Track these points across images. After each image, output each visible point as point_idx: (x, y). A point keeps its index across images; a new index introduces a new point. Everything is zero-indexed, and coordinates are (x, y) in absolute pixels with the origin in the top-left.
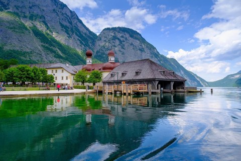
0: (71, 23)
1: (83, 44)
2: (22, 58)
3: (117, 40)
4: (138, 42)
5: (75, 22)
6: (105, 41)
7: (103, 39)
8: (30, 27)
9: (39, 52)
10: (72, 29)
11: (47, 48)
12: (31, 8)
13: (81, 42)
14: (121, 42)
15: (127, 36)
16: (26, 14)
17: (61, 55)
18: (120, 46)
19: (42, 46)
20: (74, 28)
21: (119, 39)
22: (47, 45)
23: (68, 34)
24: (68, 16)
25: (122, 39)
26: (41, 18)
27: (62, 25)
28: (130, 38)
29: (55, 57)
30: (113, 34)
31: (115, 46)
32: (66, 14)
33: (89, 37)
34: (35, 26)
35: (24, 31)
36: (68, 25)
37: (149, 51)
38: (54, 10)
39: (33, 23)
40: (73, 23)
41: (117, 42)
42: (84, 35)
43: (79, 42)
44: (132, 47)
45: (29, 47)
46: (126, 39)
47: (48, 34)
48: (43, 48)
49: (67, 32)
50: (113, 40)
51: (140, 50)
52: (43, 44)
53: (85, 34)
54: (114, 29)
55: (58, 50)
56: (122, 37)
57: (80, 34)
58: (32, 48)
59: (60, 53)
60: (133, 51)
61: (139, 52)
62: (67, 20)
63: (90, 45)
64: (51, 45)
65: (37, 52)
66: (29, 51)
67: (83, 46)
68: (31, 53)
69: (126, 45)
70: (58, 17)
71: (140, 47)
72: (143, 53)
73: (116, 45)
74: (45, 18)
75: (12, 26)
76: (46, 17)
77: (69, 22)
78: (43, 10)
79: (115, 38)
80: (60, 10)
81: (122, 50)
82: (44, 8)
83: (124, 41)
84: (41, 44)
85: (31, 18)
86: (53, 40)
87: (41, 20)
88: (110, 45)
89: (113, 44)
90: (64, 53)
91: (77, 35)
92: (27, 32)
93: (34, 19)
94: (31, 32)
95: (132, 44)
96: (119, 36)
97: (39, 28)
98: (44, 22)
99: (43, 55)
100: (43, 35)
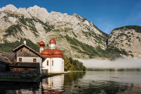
0: (89, 30)
1: (97, 42)
3: (124, 36)
5: (92, 28)
7: (113, 36)
8: (64, 36)
11: (73, 47)
12: (65, 25)
14: (128, 37)
15: (133, 31)
16: (63, 30)
17: (82, 50)
18: (127, 40)
19: (71, 46)
20: (91, 32)
21: (125, 35)
24: (87, 25)
25: (128, 35)
26: (71, 30)
27: (83, 32)
28: (136, 33)
29: (78, 52)
30: (120, 32)
32: (86, 25)
33: (102, 37)
34: (67, 35)
38: (78, 24)
39: (66, 33)
40: (91, 29)
42: (98, 36)
43: (94, 41)
45: (63, 48)
46: (132, 34)
47: (75, 39)
49: (86, 36)
50: (120, 36)
54: (121, 28)
55: (80, 48)
56: (129, 33)
57: (95, 35)
58: (65, 48)
60: (139, 42)
62: (86, 29)
63: (103, 42)
64: (76, 45)
65: (68, 50)
66: (63, 50)
67: (98, 44)
68: (65, 51)
69: (132, 39)
70: (81, 28)
73: (123, 40)
74: (73, 29)
75: (55, 37)
76: (74, 29)
77: (88, 29)
78: (72, 25)
79: (122, 35)
80: (82, 23)
81: (129, 43)
83: (130, 36)
84: (70, 45)
85: (65, 31)
86: (78, 42)
87: (71, 31)
88: (118, 40)
89: (121, 39)
90: (84, 49)
91: (93, 36)
92: (63, 39)
93: (67, 31)
94: (65, 39)
95: (138, 38)
96: (126, 32)
97: (70, 36)
98: (73, 32)
99: (71, 51)
100: (72, 40)
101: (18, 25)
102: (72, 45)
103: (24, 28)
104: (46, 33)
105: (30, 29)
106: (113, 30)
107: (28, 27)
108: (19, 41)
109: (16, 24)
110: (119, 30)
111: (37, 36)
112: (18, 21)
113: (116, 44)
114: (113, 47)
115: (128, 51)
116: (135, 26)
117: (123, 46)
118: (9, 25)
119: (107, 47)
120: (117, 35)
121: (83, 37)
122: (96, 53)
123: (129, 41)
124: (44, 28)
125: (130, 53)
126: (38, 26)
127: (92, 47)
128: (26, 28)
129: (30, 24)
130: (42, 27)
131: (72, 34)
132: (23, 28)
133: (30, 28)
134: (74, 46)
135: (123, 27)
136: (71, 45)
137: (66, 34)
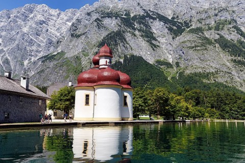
2: (204, 81)
8: (215, 40)
9: (227, 70)
12: (216, 15)
16: (210, 26)
19: (232, 60)
22: (239, 58)
26: (230, 24)
34: (221, 37)
35: (208, 46)
39: (219, 32)
45: (213, 66)
47: (242, 43)
48: (233, 64)
58: (218, 66)
65: (225, 70)
66: (214, 71)
68: (217, 72)
74: (236, 22)
75: (193, 45)
76: (238, 19)
78: (233, 12)
82: (235, 9)
84: (230, 58)
85: (217, 28)
87: (231, 26)
92: (211, 47)
93: (220, 28)
94: (217, 45)
97: (228, 37)
98: (235, 27)
99: (234, 73)
100: (234, 45)
101: (120, 31)
102: (235, 58)
103: (130, 35)
104: (173, 38)
105: (142, 36)
107: (137, 33)
108: (122, 60)
109: (116, 29)
111: (155, 47)
112: (120, 24)
118: (104, 34)
124: (169, 30)
126: (157, 27)
128: (135, 35)
129: (142, 26)
130: (165, 27)
131: (235, 33)
132: (128, 36)
133: (140, 34)
136: (233, 58)
137: (218, 34)
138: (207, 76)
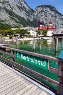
0: (21, 4)
2: (2, 23)
4: (54, 12)
5: (23, 4)
6: (37, 13)
7: (37, 12)
8: (3, 8)
10: (22, 8)
11: (11, 18)
13: (26, 14)
14: (45, 13)
15: (49, 9)
16: (0, 1)
17: (18, 21)
18: (45, 16)
20: (23, 7)
21: (44, 12)
23: (20, 10)
24: (20, 1)
25: (46, 12)
26: (7, 3)
27: (17, 6)
28: (50, 11)
29: (15, 22)
30: (41, 9)
31: (42, 15)
33: (30, 11)
34: (5, 7)
35: (1, 10)
36: (20, 5)
37: (59, 17)
39: (4, 5)
40: (22, 4)
41: (43, 13)
43: (25, 14)
44: (51, 16)
46: (48, 11)
47: (11, 11)
48: (10, 18)
49: (20, 9)
50: (41, 12)
51: (55, 17)
52: (10, 16)
53: (28, 10)
54: (42, 6)
56: (46, 10)
57: (26, 10)
58: (5, 18)
59: (17, 20)
60: (51, 17)
61: (54, 18)
63: (31, 15)
64: (13, 16)
65: (8, 20)
67: (27, 16)
68: (5, 20)
69: (48, 15)
70: (15, 2)
71: (55, 15)
72: (56, 18)
74: (9, 2)
76: (10, 2)
77: (20, 4)
79: (42, 11)
81: (46, 17)
83: (47, 13)
84: (9, 16)
85: (3, 3)
86: (14, 13)
87: (8, 4)
88: (40, 15)
89: (41, 14)
90: (19, 20)
91: (24, 10)
92: (2, 10)
94: (4, 10)
95: (51, 14)
96: (44, 10)
97: (7, 8)
98: (9, 5)
99: (10, 21)
100: (9, 11)
106: (37, 7)
110: (41, 8)
113: (39, 17)
114: (37, 20)
115: (45, 23)
116: (50, 6)
117: (42, 19)
119: (34, 19)
120: (39, 11)
121: (18, 10)
122: (27, 23)
123: (46, 16)
125: (46, 24)
127: (24, 18)
131: (9, 7)
134: (11, 16)
135: (43, 6)
138: (2, 21)
